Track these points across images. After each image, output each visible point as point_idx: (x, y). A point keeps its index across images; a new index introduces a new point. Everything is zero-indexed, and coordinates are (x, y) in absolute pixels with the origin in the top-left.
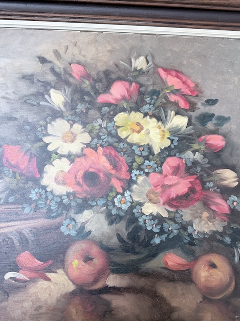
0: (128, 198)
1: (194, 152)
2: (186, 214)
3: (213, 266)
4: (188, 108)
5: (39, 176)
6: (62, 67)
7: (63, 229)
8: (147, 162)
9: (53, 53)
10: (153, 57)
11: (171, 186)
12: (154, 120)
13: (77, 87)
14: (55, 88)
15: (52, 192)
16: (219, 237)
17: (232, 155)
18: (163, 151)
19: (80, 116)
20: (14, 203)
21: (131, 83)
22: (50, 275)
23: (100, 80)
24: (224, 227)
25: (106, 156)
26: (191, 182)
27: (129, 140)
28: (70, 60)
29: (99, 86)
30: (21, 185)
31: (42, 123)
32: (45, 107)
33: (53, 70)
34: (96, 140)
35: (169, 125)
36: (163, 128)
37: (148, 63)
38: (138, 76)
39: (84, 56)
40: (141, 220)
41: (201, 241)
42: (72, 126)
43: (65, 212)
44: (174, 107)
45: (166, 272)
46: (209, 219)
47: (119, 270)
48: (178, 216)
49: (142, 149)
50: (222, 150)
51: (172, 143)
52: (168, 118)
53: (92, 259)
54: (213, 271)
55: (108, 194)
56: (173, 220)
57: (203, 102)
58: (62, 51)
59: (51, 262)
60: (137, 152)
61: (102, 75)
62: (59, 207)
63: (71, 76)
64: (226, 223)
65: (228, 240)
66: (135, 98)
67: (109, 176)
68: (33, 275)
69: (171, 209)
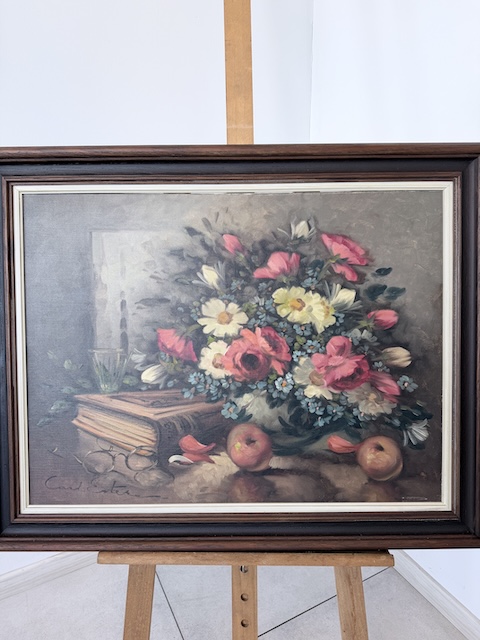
0: (289, 381)
1: (362, 330)
2: (352, 396)
3: (380, 448)
4: (355, 279)
5: (196, 360)
6: (213, 239)
7: (224, 412)
8: (310, 342)
9: (201, 223)
10: (316, 220)
11: (335, 367)
12: (317, 295)
13: (230, 262)
14: (207, 264)
15: (210, 376)
16: (387, 419)
17: (404, 332)
18: (327, 330)
19: (235, 294)
20: (173, 388)
21: (291, 253)
22: (213, 458)
23: (255, 252)
24: (393, 409)
25: (265, 337)
26: (357, 362)
27: (289, 319)
28: (221, 231)
29: (255, 258)
30: (179, 369)
31: (196, 303)
32: (197, 286)
33: (203, 243)
34: (253, 320)
35: (334, 301)
36: (327, 303)
37: (310, 229)
38: (298, 245)
39: (237, 224)
40: (303, 403)
41: (367, 423)
42: (227, 305)
43: (225, 396)
44: (340, 279)
45: (330, 454)
46: (377, 401)
47: (282, 452)
48: (343, 398)
49: (303, 328)
50: (394, 326)
51: (337, 320)
52: (333, 293)
53: (254, 442)
54: (379, 453)
55: (268, 376)
56: (338, 402)
57: (374, 272)
58: (211, 219)
59: (213, 445)
60: (299, 331)
61: (258, 246)
62: (218, 391)
63: (224, 249)
64: (395, 405)
65: (397, 422)
66: (295, 272)
67: (268, 358)
68: (197, 458)
69: (335, 392)
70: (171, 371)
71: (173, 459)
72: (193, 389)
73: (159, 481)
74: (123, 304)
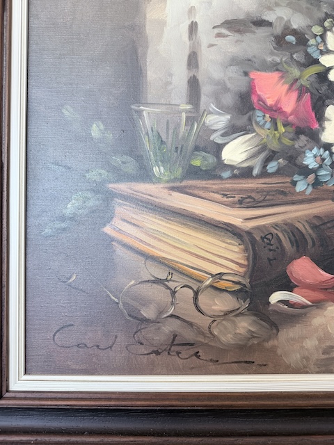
30: (287, 141)
31: (317, 30)
68: (318, 295)
70: (274, 145)
71: (276, 297)
72: (312, 177)
73: (252, 335)
74: (193, 28)
